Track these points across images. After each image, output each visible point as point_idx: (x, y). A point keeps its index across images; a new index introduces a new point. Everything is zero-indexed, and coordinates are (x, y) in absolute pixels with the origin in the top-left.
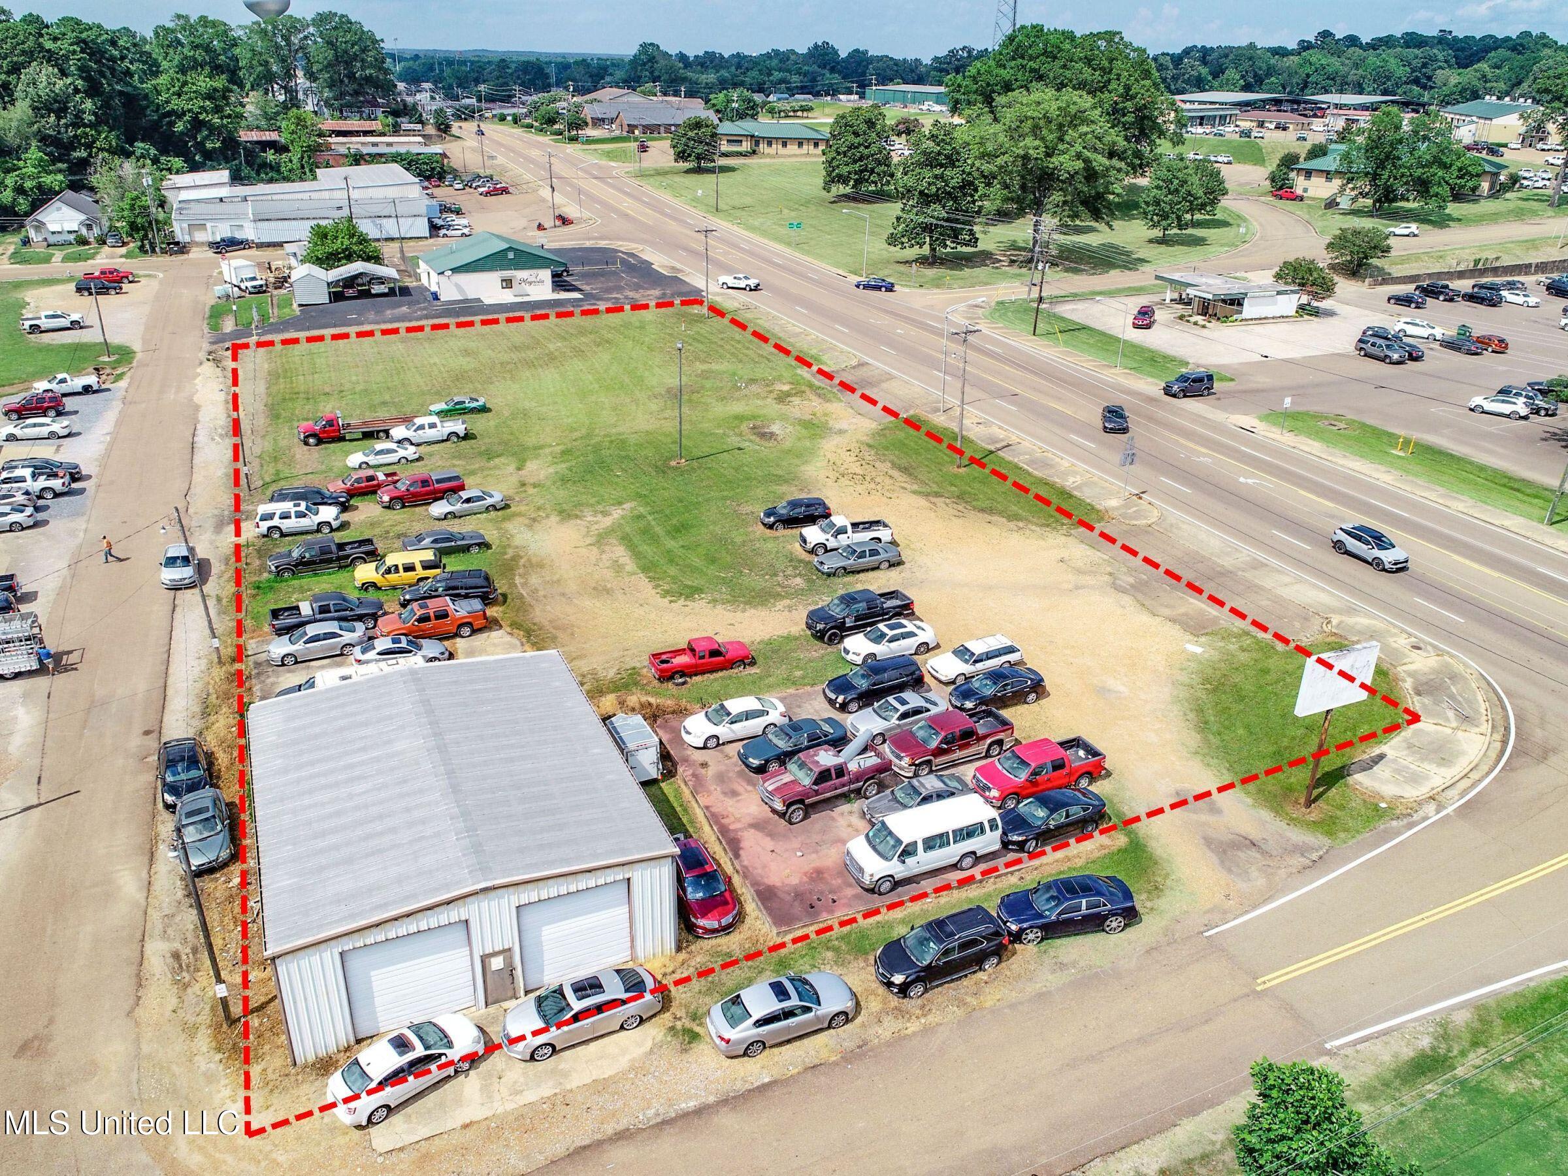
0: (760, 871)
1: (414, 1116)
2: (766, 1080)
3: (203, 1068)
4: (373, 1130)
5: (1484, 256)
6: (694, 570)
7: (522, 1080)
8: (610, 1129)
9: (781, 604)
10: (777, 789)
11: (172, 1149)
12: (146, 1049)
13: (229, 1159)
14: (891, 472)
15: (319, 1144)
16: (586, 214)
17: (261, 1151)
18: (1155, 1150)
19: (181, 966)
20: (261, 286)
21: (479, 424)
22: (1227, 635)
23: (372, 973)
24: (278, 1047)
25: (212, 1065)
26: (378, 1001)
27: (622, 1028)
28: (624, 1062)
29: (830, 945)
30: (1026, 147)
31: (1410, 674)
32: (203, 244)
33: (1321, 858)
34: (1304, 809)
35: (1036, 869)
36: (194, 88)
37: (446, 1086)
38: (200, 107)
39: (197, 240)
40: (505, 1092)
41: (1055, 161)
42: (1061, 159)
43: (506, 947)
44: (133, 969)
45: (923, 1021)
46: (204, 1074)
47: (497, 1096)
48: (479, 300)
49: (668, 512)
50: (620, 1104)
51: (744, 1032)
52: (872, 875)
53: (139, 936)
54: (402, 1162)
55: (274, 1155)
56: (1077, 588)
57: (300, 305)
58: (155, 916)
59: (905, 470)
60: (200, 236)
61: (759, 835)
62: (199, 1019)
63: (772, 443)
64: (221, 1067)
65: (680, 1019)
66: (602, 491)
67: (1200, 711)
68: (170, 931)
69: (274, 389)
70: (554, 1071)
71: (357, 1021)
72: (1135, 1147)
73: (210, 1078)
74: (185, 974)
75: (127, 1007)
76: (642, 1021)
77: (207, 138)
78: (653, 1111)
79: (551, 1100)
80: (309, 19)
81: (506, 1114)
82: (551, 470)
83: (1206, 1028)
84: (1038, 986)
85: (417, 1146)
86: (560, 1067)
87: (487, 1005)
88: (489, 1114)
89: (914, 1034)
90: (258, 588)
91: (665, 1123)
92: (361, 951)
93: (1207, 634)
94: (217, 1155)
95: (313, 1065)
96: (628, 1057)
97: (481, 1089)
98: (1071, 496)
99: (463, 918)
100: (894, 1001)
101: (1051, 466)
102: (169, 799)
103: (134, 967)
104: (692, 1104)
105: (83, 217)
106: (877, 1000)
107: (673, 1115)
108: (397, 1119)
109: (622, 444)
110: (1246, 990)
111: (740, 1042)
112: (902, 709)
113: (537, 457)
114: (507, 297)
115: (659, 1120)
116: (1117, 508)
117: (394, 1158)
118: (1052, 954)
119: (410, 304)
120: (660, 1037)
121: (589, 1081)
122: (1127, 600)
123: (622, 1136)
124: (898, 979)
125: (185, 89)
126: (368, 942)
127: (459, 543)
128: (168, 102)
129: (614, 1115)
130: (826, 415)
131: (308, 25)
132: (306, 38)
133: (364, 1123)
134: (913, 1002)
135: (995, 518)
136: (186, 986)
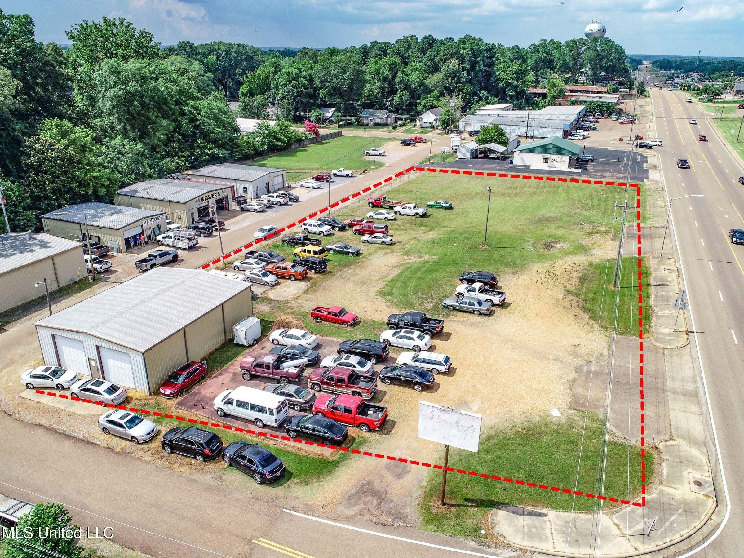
0: (207, 387)
4: (27, 390)
6: (405, 287)
8: (53, 426)
14: (574, 278)
28: (86, 413)
34: (439, 504)
36: (511, 69)
38: (510, 77)
39: (467, 130)
43: (95, 359)
49: (440, 264)
57: (459, 158)
59: (584, 279)
61: (230, 377)
63: (543, 250)
70: (72, 403)
71: (61, 361)
78: (67, 429)
86: (75, 403)
89: (144, 461)
93: (579, 410)
101: (668, 302)
104: (75, 434)
105: (435, 117)
110: (249, 537)
112: (343, 361)
113: (438, 230)
114: (545, 167)
116: (662, 334)
118: (225, 473)
119: (504, 164)
121: (72, 411)
127: (345, 250)
128: (499, 75)
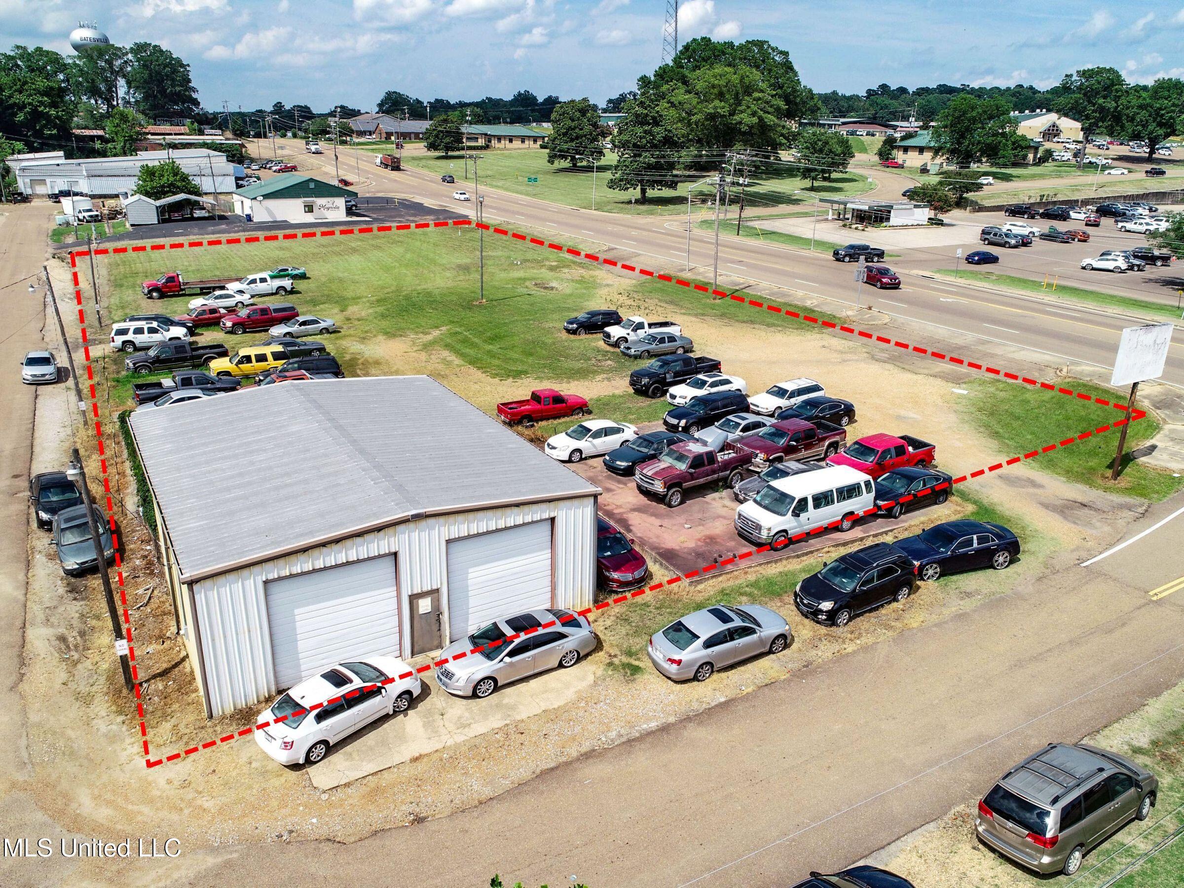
0: (655, 540)
1: (355, 755)
2: (723, 700)
3: (103, 729)
4: (312, 770)
5: (1046, 193)
6: (515, 361)
7: (467, 714)
8: (573, 751)
9: (599, 377)
10: (656, 473)
11: (74, 806)
12: (34, 717)
13: (146, 810)
14: (659, 304)
15: (251, 787)
16: (363, 180)
17: (182, 799)
18: (1136, 726)
19: (68, 647)
20: (97, 216)
21: (301, 285)
22: (983, 383)
23: (296, 611)
24: (189, 704)
25: (114, 727)
26: (301, 645)
27: (561, 666)
28: (569, 695)
29: (742, 591)
30: (715, 108)
31: (1145, 397)
32: (43, 196)
33: (1146, 511)
34: (1113, 481)
35: (906, 529)
36: (34, 86)
37: (385, 726)
38: (39, 102)
39: (38, 192)
40: (451, 727)
41: (737, 118)
42: (742, 116)
43: (435, 587)
44: (16, 651)
45: (858, 642)
46: (105, 735)
47: (442, 730)
48: (286, 221)
49: (480, 329)
50: (578, 729)
51: (694, 653)
52: (769, 529)
53: (18, 623)
54: (350, 797)
55: (199, 802)
56: (844, 361)
57: (132, 225)
58: (36, 610)
59: (671, 302)
60: (40, 190)
61: (644, 516)
62: (94, 688)
63: (554, 292)
64: (124, 728)
65: (615, 656)
66: (418, 321)
67: (987, 426)
68: (52, 619)
69: (115, 272)
70: (499, 706)
71: (280, 668)
72: (1116, 725)
73: (112, 739)
74: (73, 653)
75: (9, 682)
76: (579, 659)
77: (45, 126)
78: (614, 733)
79: (504, 730)
80: (128, 48)
81: (457, 746)
82: (371, 311)
83: (1126, 629)
84: (954, 609)
85: (365, 781)
86: (504, 702)
87: (413, 654)
88: (439, 746)
89: (854, 652)
90: (118, 381)
91: (630, 742)
92: (286, 582)
93: (965, 383)
94: (130, 807)
95: (232, 716)
96: (573, 690)
97: (424, 726)
98: (814, 311)
99: (393, 550)
100: (823, 630)
101: (790, 296)
102: (44, 516)
103: (17, 649)
104: (653, 725)
106: (805, 630)
107: (637, 735)
108: (337, 758)
109: (429, 294)
110: (1143, 601)
111: (690, 664)
112: (743, 423)
113: (357, 304)
114: (309, 218)
115: (624, 739)
116: (854, 316)
117: (340, 794)
118: (954, 587)
119: (227, 224)
120: (600, 672)
121: (539, 711)
122: (887, 366)
123: (588, 756)
124: (826, 606)
125: (26, 87)
126: (294, 571)
127: (302, 348)
128: (11, 96)
129: (574, 740)
130: (592, 277)
131: (127, 54)
132: (126, 62)
133: (301, 761)
134: (841, 629)
135: (756, 326)
136: (75, 663)
